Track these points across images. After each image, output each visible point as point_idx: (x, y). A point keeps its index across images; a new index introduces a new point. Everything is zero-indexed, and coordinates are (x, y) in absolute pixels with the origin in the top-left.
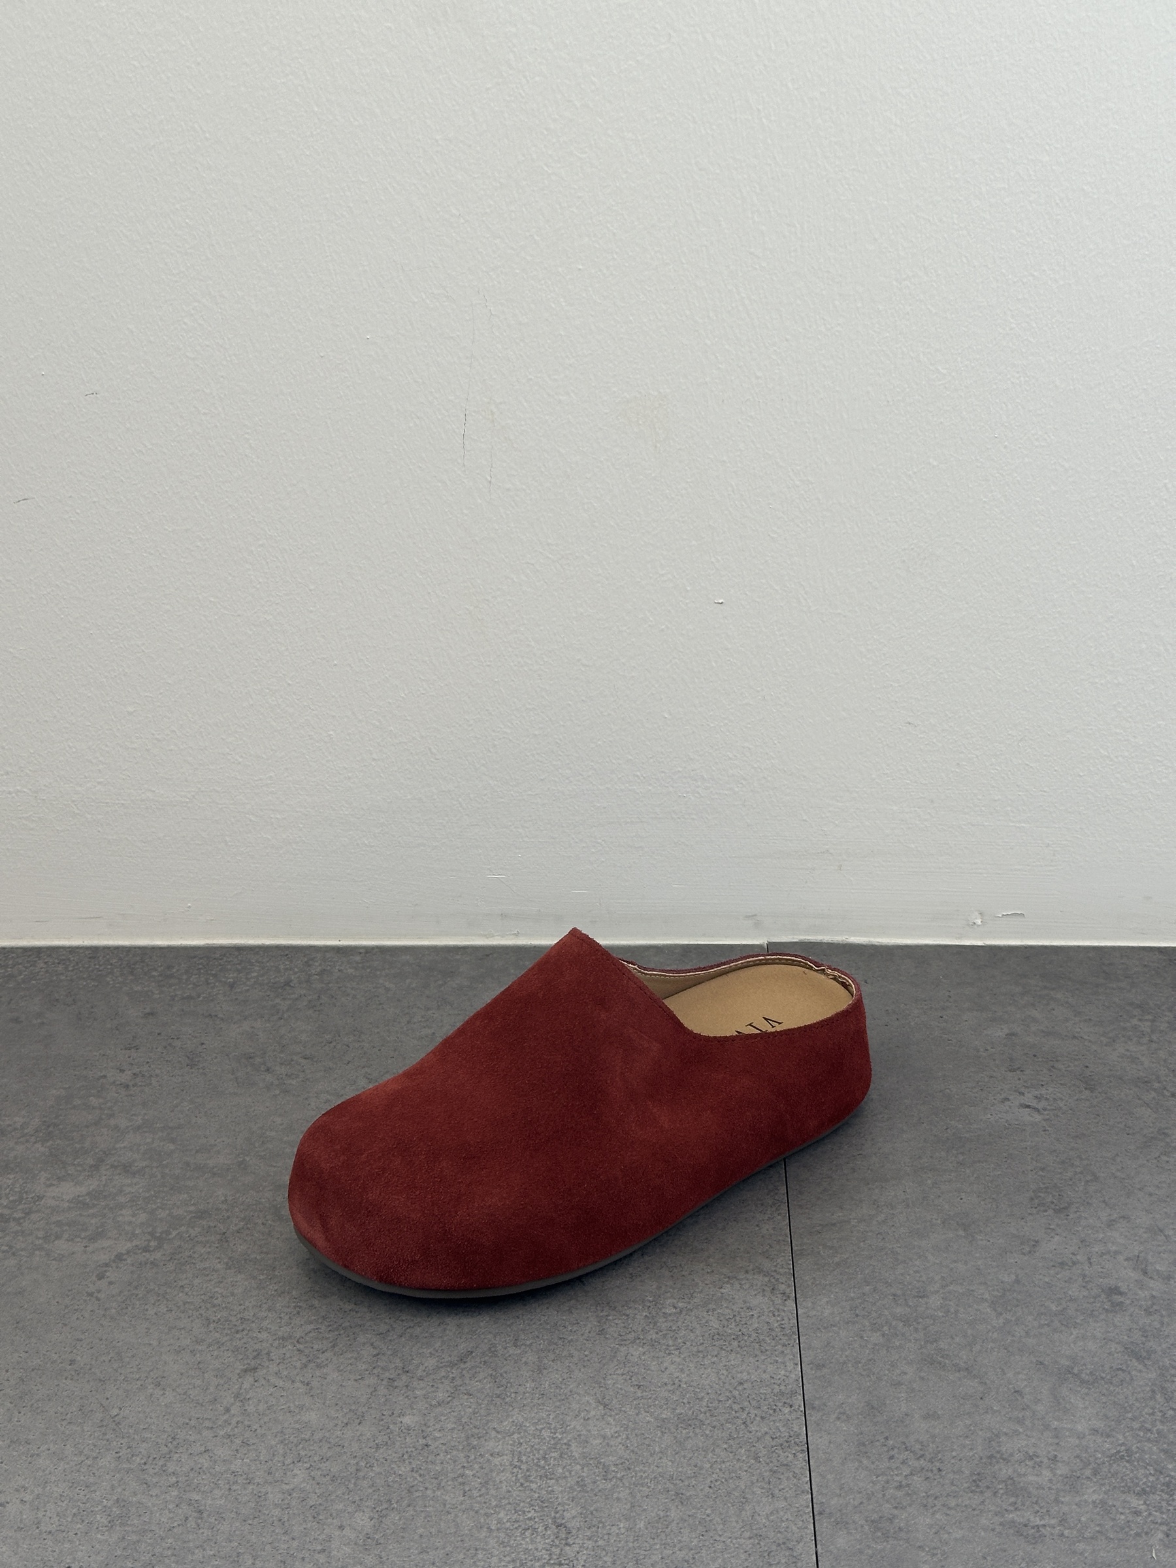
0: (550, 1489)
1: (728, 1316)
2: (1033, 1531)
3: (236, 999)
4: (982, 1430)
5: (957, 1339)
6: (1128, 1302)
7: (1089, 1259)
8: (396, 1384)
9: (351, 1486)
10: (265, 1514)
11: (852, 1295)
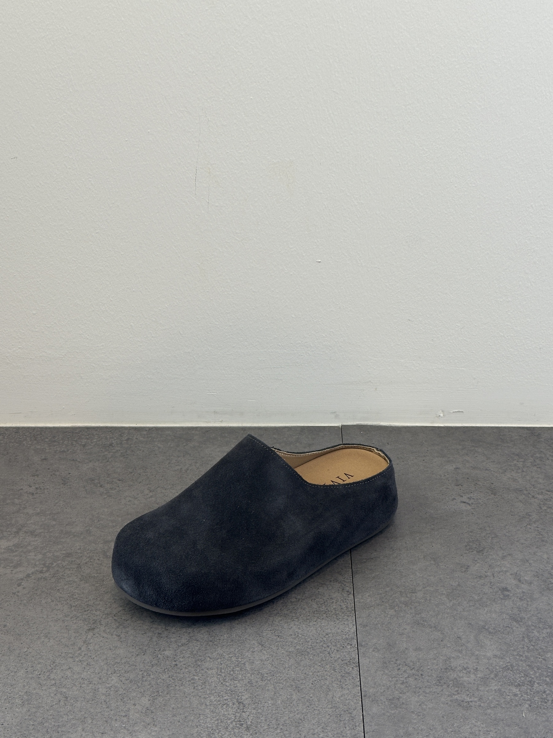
0: (236, 685)
1: (322, 603)
2: (466, 704)
3: (86, 452)
4: (442, 656)
5: (431, 613)
6: (511, 595)
7: (493, 574)
8: (161, 636)
9: (139, 684)
10: (97, 698)
11: (381, 592)
